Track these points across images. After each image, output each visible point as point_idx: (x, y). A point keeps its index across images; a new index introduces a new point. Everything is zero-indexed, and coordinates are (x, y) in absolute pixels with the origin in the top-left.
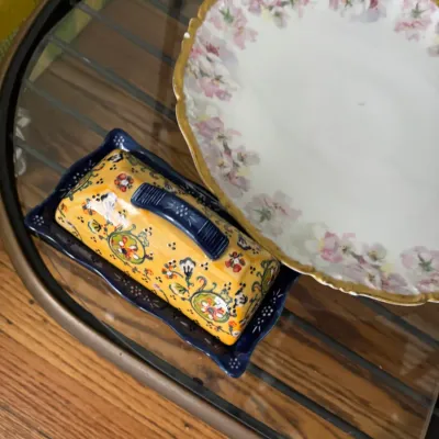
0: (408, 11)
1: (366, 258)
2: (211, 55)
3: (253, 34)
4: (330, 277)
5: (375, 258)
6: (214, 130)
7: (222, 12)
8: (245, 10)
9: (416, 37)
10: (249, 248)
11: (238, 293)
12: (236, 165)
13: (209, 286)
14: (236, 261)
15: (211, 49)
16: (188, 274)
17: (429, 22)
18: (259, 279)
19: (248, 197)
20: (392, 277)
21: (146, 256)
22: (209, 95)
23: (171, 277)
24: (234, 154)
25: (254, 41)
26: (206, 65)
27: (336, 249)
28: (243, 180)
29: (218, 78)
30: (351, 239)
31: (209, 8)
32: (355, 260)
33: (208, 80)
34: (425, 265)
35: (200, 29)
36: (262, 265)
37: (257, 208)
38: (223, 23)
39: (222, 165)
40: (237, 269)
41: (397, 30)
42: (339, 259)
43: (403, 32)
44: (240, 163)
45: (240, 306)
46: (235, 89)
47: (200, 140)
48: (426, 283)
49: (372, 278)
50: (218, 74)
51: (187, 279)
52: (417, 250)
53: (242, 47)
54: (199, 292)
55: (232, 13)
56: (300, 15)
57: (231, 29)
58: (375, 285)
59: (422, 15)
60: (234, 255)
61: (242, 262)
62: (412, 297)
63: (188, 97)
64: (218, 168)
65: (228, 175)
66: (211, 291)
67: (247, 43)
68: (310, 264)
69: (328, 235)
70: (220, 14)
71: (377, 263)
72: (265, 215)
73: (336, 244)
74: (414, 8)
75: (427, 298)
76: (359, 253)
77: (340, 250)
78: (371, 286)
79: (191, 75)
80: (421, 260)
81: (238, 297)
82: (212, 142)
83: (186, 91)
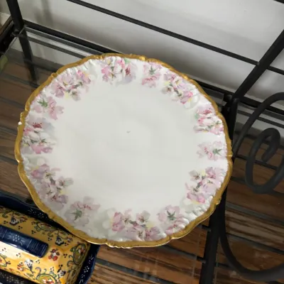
0: (147, 71)
1: (138, 222)
2: (37, 129)
3: (61, 109)
4: (115, 242)
5: (143, 220)
6: (43, 173)
7: (40, 102)
8: (54, 97)
9: (154, 85)
10: (63, 243)
11: (58, 271)
12: (59, 189)
13: (43, 271)
14: (55, 254)
15: (37, 126)
16: (31, 268)
17: (159, 75)
18: (71, 259)
19: (67, 207)
20: (153, 229)
21: (7, 263)
22: (39, 153)
23: (23, 270)
24: (57, 183)
25: (62, 112)
26: (34, 136)
27: (121, 221)
28: (63, 197)
29: (43, 141)
30: (129, 213)
31: (31, 103)
32: (132, 225)
33: (37, 144)
34: (171, 217)
35: (28, 116)
36: (72, 251)
37: (73, 211)
38: (42, 108)
39: (49, 193)
40: (55, 258)
41: (143, 84)
42: (122, 228)
43: (147, 85)
44: (62, 187)
45: (62, 277)
46: (54, 144)
47: (34, 182)
48: (171, 228)
49: (140, 235)
50: (42, 139)
51: (31, 270)
52: (167, 208)
53: (56, 118)
54: (39, 275)
55: (46, 101)
56: (87, 91)
57: (47, 110)
58: (141, 238)
59: (155, 72)
60: (53, 251)
61: (58, 254)
62: (162, 239)
63: (25, 159)
64: (47, 195)
65: (54, 197)
66: (44, 274)
67: (58, 116)
68: (104, 237)
69: (116, 214)
70: (38, 104)
71: (144, 223)
72: (78, 214)
73: (121, 218)
74: (150, 69)
75: (170, 238)
76: (133, 220)
77: (123, 221)
78: (139, 239)
79: (25, 145)
80: (169, 214)
81: (59, 273)
82: (42, 181)
83: (23, 156)
